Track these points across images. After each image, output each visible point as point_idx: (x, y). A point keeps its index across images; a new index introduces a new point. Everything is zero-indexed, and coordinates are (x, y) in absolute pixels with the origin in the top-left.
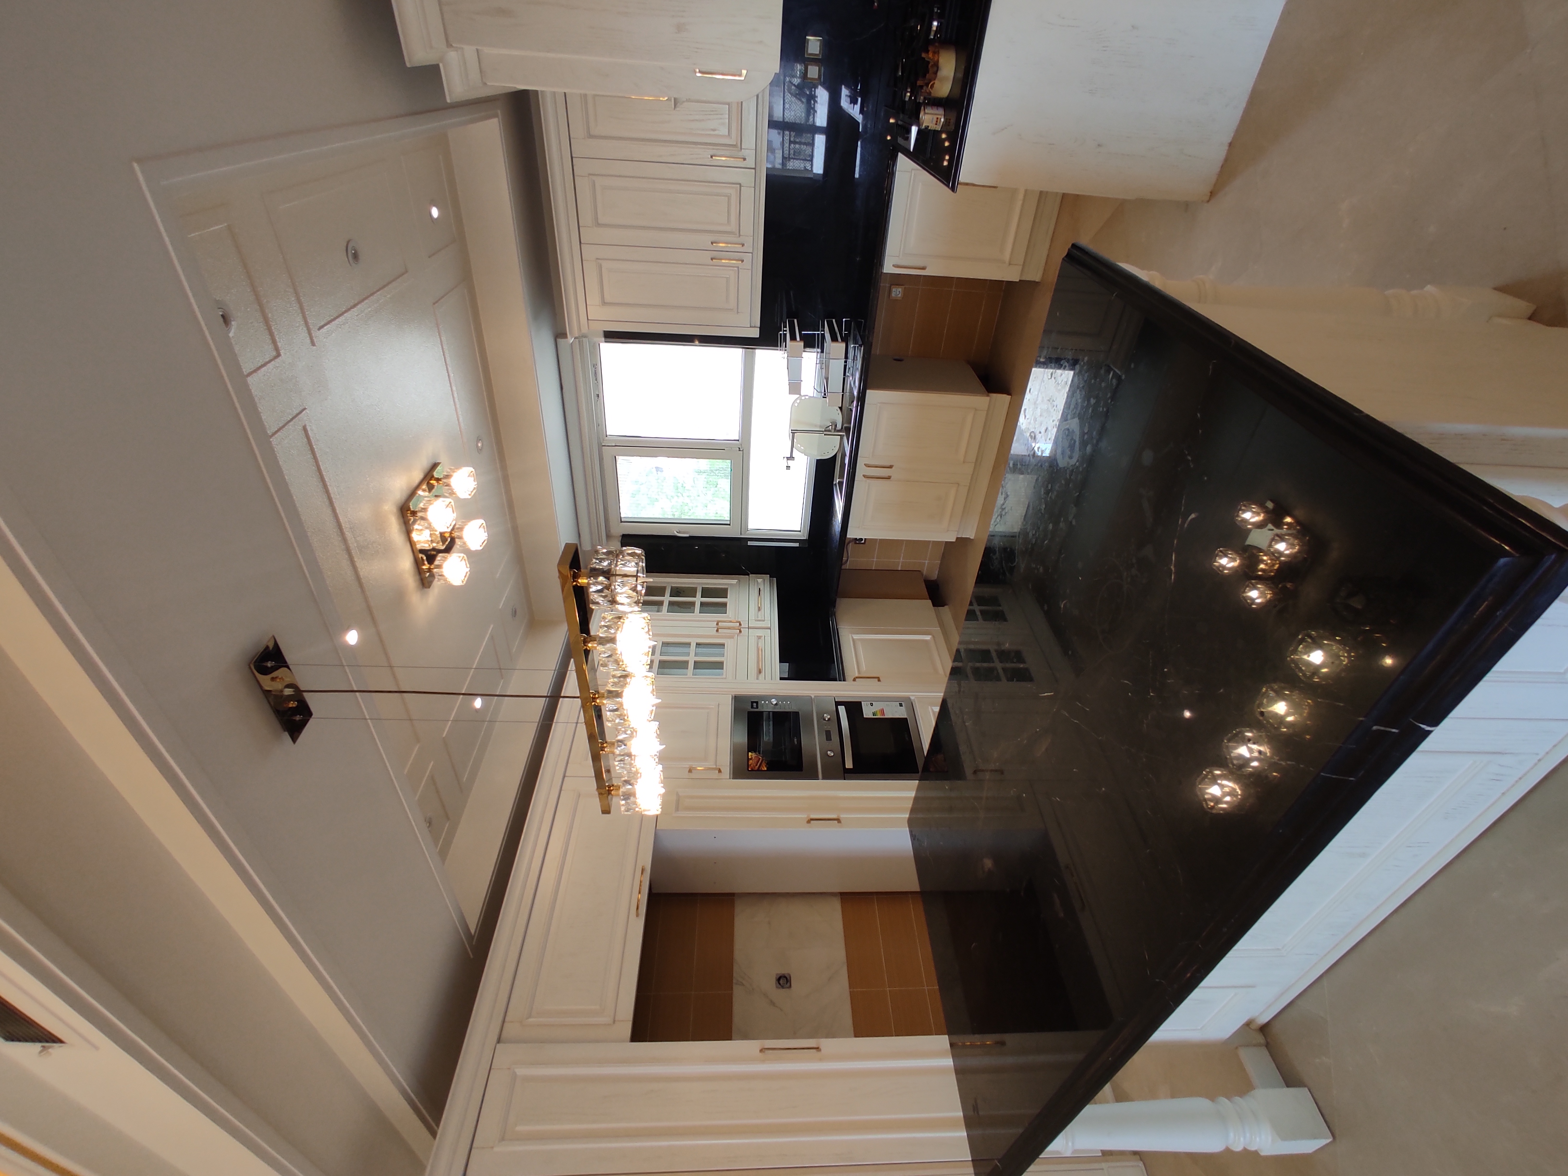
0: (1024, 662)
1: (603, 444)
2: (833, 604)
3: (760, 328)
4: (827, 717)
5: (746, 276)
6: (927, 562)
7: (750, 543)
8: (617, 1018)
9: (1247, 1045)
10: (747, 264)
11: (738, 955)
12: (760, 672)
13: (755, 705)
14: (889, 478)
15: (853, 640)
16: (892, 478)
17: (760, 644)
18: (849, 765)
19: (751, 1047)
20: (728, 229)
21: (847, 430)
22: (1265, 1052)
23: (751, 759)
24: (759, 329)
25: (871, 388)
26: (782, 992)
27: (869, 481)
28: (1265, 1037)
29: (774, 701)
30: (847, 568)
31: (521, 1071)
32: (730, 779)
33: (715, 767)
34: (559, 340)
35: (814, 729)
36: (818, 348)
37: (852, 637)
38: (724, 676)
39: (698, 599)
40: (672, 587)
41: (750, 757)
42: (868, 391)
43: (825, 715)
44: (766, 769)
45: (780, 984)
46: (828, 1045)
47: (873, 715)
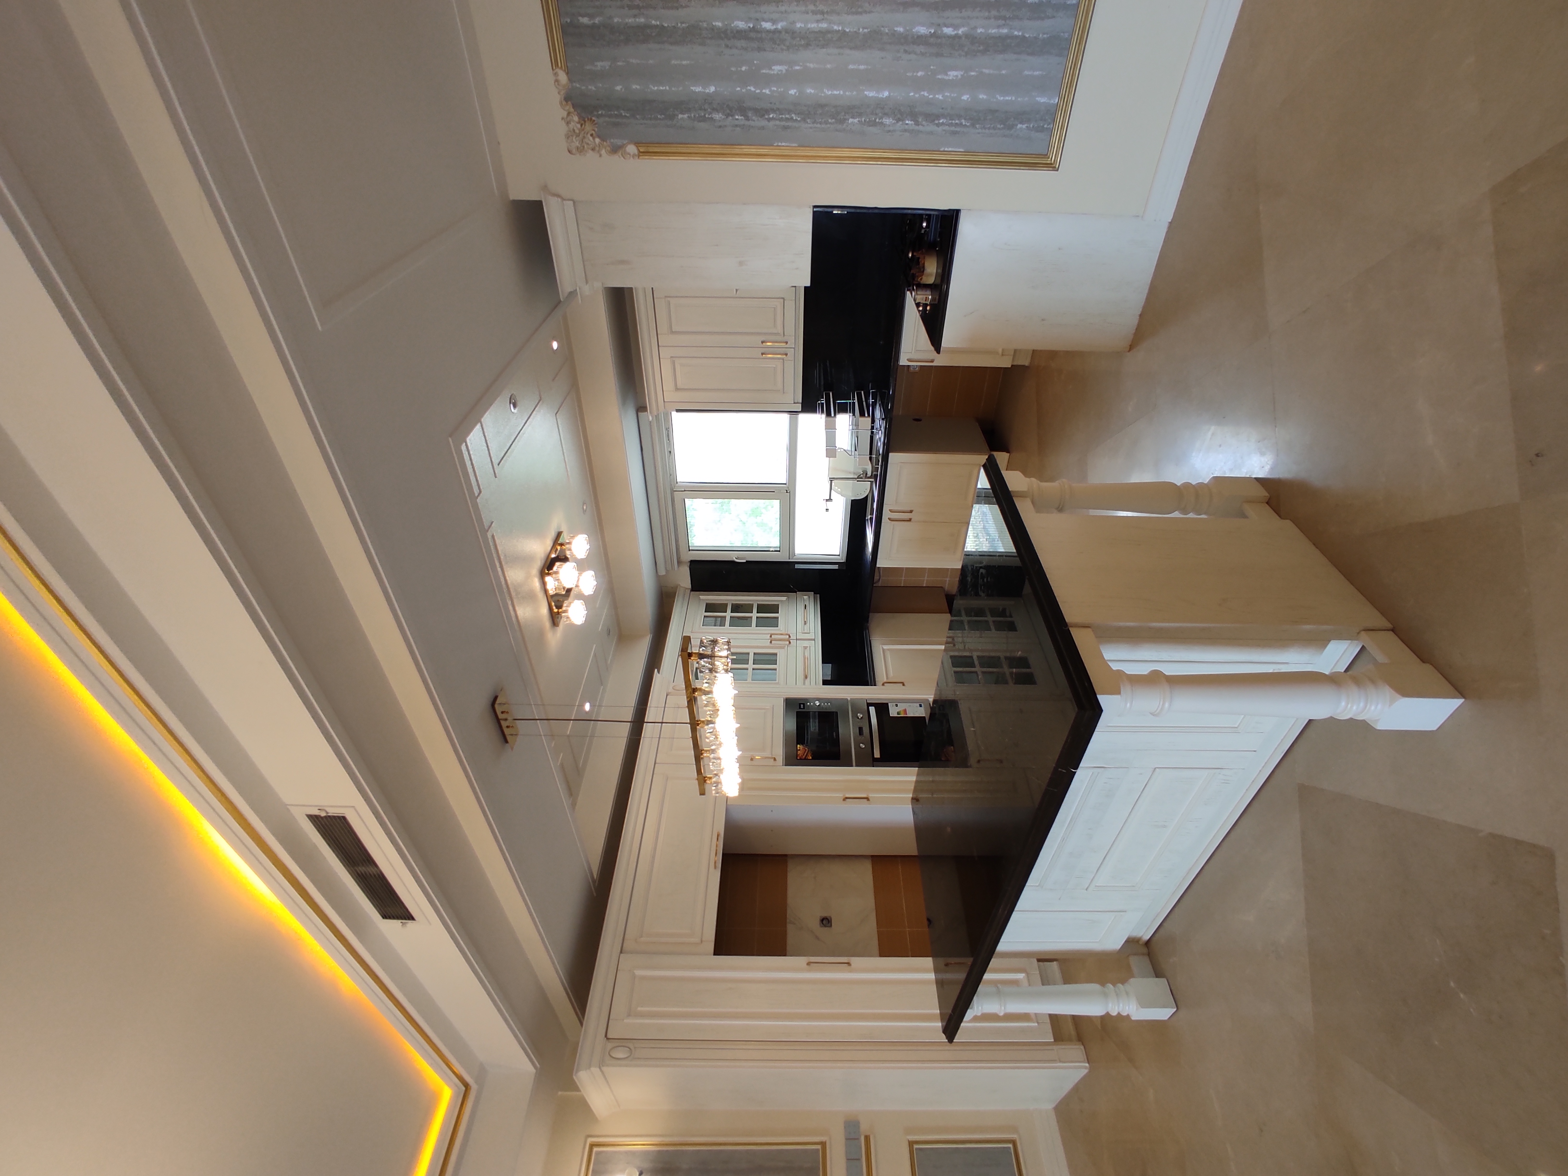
0: (1029, 667)
1: (674, 490)
2: (866, 619)
3: (802, 403)
4: (860, 715)
5: (789, 365)
6: (948, 579)
7: (797, 566)
8: (703, 939)
9: (1135, 954)
10: (791, 356)
11: (790, 900)
12: (806, 677)
13: (802, 706)
14: (910, 520)
15: (884, 650)
16: (912, 520)
17: (806, 654)
18: (877, 754)
19: (801, 961)
20: (774, 331)
21: (875, 477)
22: (1146, 960)
23: (799, 750)
24: (801, 405)
25: (893, 452)
26: (826, 930)
27: (893, 523)
28: (1148, 950)
29: (817, 703)
30: (880, 585)
31: (639, 973)
32: (783, 765)
33: (770, 756)
34: (640, 414)
35: (849, 724)
36: (850, 413)
37: (882, 647)
38: (777, 682)
39: (755, 615)
40: (732, 604)
41: (798, 749)
42: (891, 454)
43: (859, 714)
44: (811, 758)
45: (823, 924)
46: (856, 961)
47: (898, 714)
